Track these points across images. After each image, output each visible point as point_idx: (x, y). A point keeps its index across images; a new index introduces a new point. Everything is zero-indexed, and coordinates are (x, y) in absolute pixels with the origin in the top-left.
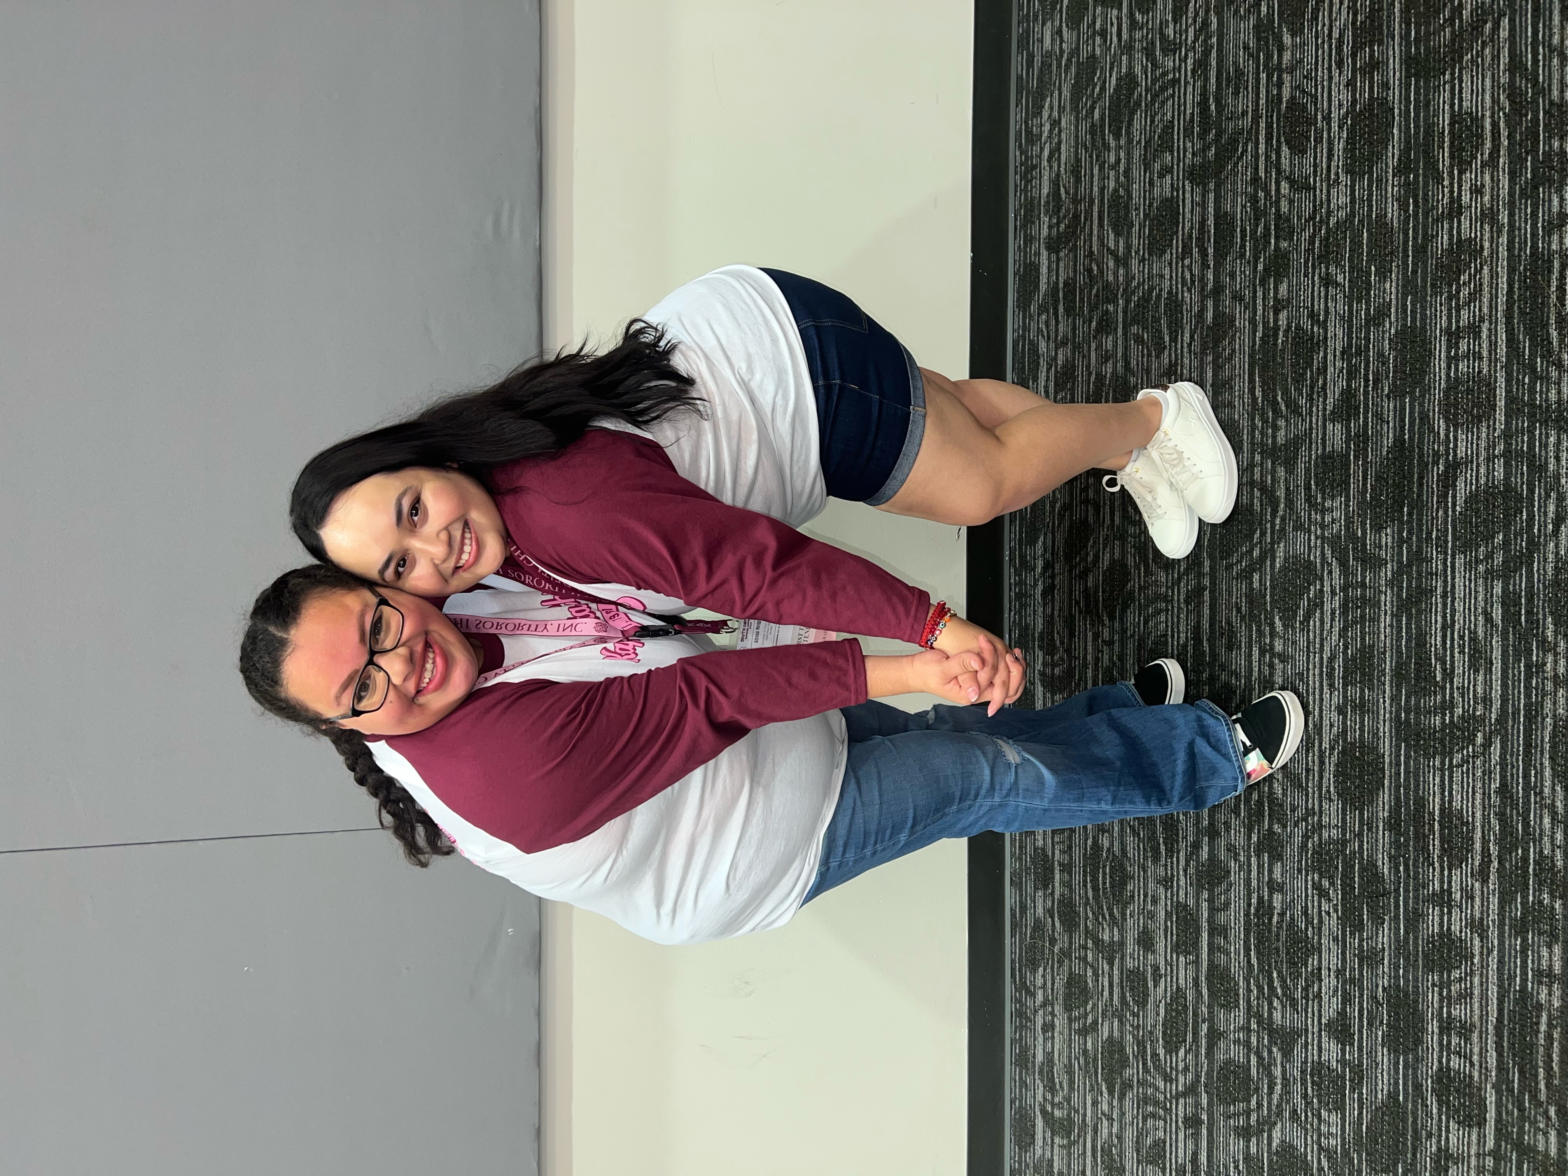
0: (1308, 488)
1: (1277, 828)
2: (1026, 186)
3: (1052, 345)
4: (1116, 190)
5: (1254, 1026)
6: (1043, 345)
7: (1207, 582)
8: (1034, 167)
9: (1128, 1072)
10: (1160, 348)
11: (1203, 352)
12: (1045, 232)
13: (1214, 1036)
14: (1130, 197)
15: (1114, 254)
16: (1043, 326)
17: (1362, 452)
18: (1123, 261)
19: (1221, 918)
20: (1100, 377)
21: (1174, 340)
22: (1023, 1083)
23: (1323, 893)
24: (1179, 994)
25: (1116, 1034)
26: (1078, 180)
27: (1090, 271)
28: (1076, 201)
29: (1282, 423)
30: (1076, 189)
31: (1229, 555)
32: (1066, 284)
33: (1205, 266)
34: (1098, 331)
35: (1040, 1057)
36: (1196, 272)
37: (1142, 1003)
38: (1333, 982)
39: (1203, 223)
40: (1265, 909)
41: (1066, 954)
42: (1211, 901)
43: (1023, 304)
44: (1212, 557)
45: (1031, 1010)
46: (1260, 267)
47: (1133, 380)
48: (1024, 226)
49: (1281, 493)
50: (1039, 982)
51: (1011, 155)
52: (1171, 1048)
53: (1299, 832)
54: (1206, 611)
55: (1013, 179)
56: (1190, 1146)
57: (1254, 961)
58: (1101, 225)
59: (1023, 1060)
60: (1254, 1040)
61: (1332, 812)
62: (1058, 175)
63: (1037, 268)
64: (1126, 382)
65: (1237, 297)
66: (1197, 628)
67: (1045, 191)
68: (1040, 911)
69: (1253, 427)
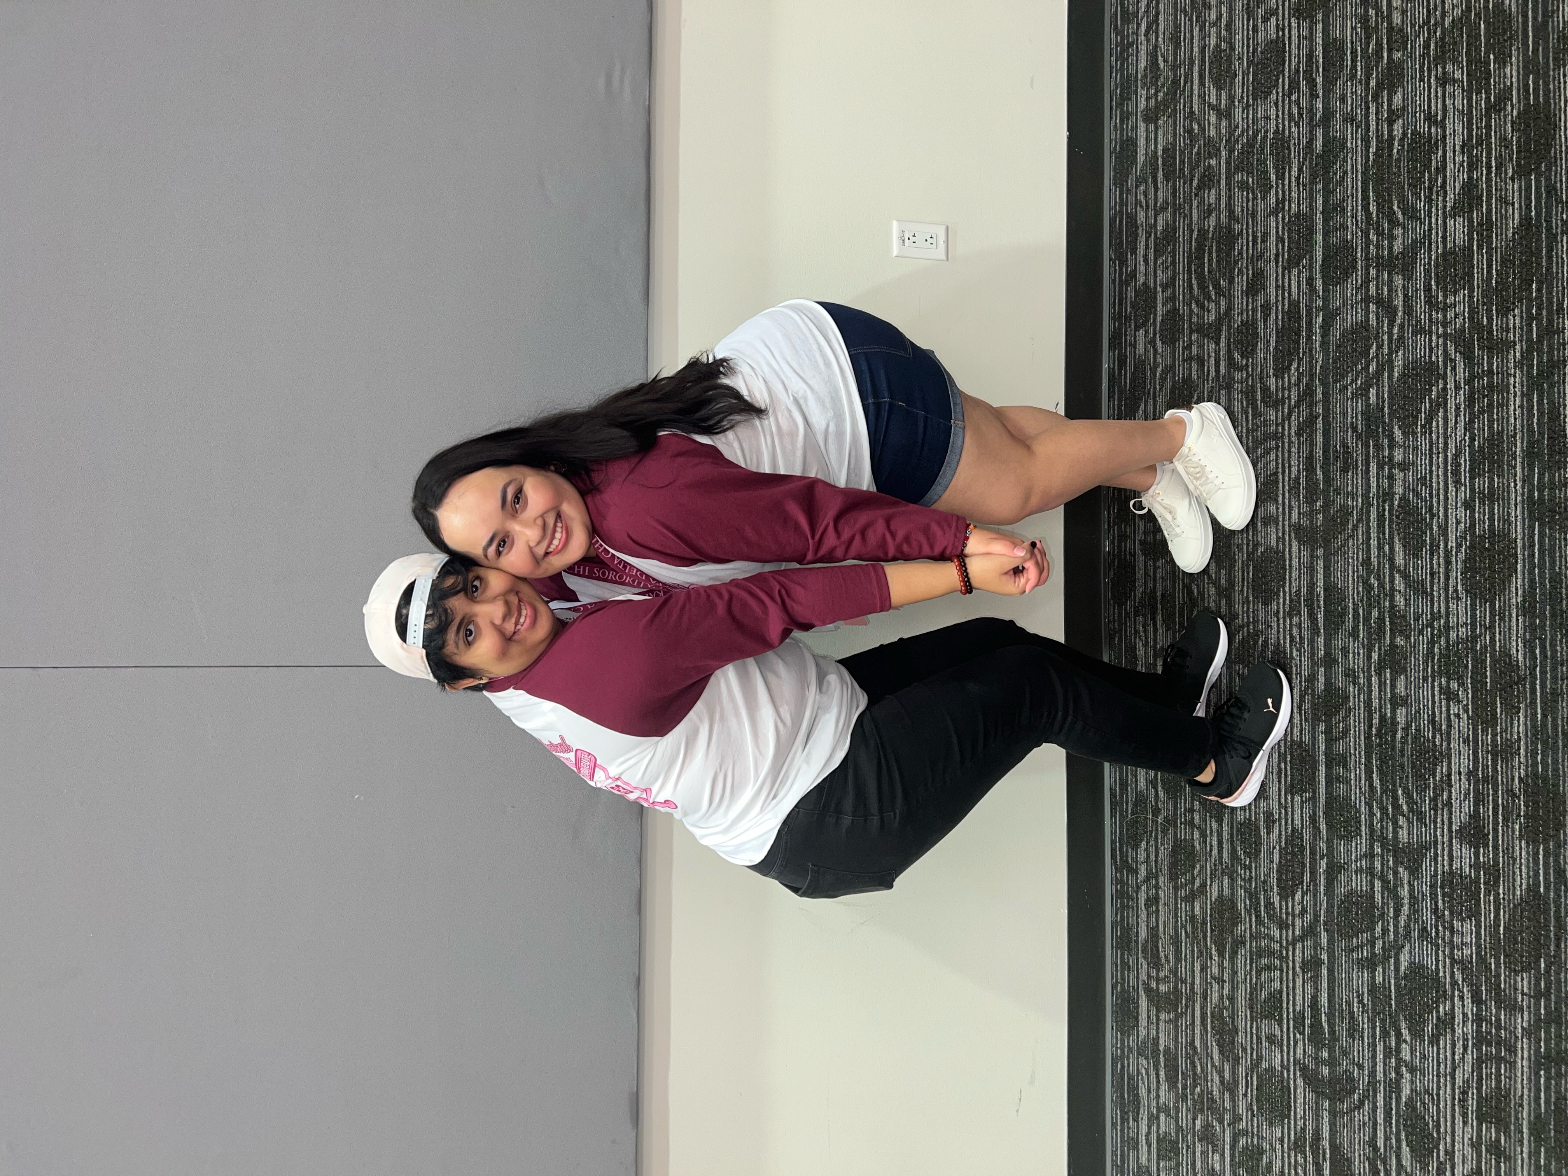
0: (1428, 289)
1: (1400, 641)
2: (1122, 65)
3: (1151, 213)
4: (1218, 46)
5: (1378, 850)
6: (1141, 216)
7: (1319, 409)
8: (1130, 45)
9: (1240, 928)
10: (1266, 188)
11: (1313, 182)
12: (1142, 104)
13: (1334, 870)
14: (1233, 49)
15: (1216, 108)
16: (1142, 198)
17: (1485, 240)
18: (1225, 114)
19: (1340, 747)
20: (1203, 233)
21: (1280, 177)
22: (1126, 966)
23: (1450, 696)
24: (1295, 835)
25: (1226, 891)
26: (1177, 46)
27: (1190, 131)
28: (1175, 67)
29: (1398, 232)
30: (1175, 54)
31: (1343, 376)
32: (1165, 150)
33: (1313, 96)
34: (1199, 188)
35: (1143, 934)
36: (1304, 104)
37: (1254, 854)
38: (1465, 784)
39: (1310, 56)
40: (1388, 726)
41: (1171, 822)
42: (1328, 732)
43: (1120, 180)
44: (1325, 384)
45: (1133, 888)
46: (1373, 83)
47: (1237, 227)
48: (1120, 105)
49: (1399, 302)
50: (1142, 856)
51: (1106, 38)
52: (1286, 893)
53: (1423, 641)
54: (1320, 439)
55: (1109, 60)
56: (1309, 989)
57: (1377, 783)
58: (1202, 84)
59: (1125, 942)
60: (1378, 865)
61: (1460, 612)
62: (1156, 46)
63: (1134, 142)
64: (1230, 229)
65: (1349, 119)
66: (1310, 459)
67: (1142, 65)
68: (1142, 784)
69: (1368, 242)
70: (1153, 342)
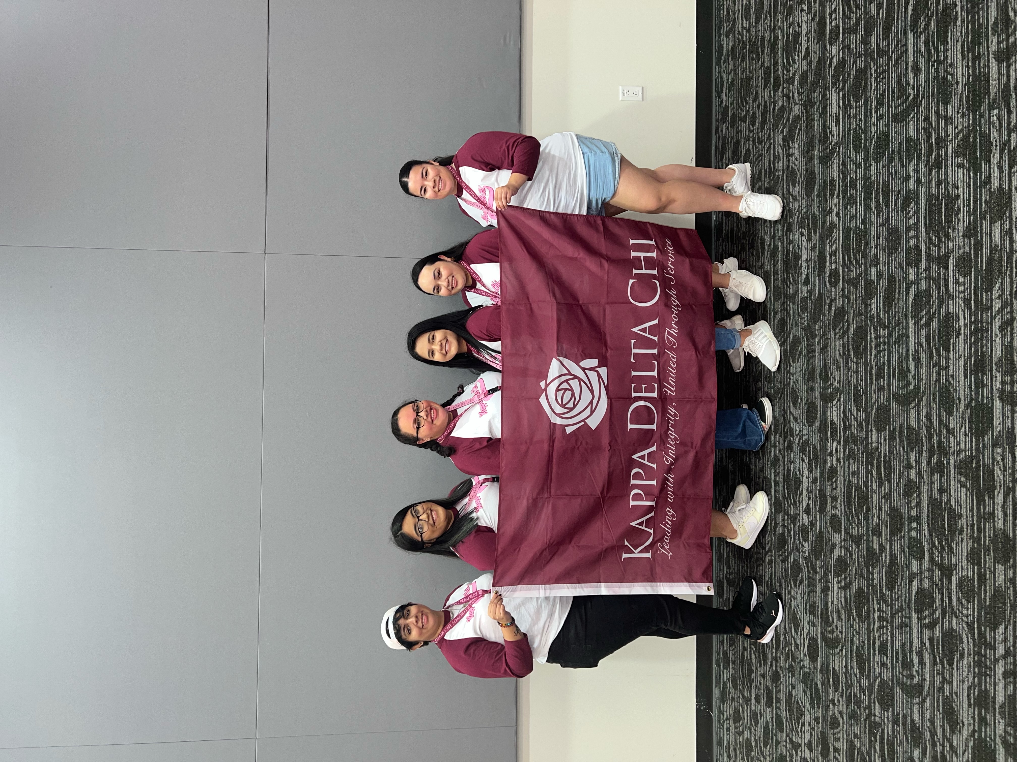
0: (798, 89)
3: (727, 75)
4: (746, 3)
6: (724, 77)
7: (772, 141)
8: (722, 5)
10: (758, 58)
11: (771, 54)
12: (725, 30)
14: (750, 4)
15: (745, 28)
16: (724, 69)
17: (810, 68)
18: (748, 31)
20: (742, 79)
21: (762, 54)
23: (802, 234)
26: (735, 4)
27: (738, 39)
28: (734, 14)
29: (791, 68)
30: (735, 8)
31: (778, 126)
32: (731, 48)
33: (771, 21)
34: (741, 62)
36: (768, 24)
38: (805, 264)
39: (770, 5)
40: (788, 253)
43: (718, 64)
44: (773, 131)
46: (785, 14)
47: (751, 75)
48: (718, 31)
49: (791, 94)
51: (714, 3)
54: (772, 152)
55: (715, 12)
57: (785, 276)
58: (742, 19)
62: (729, 5)
64: (749, 76)
65: (779, 28)
66: (770, 161)
67: (725, 14)
69: (784, 74)
70: (728, 128)
